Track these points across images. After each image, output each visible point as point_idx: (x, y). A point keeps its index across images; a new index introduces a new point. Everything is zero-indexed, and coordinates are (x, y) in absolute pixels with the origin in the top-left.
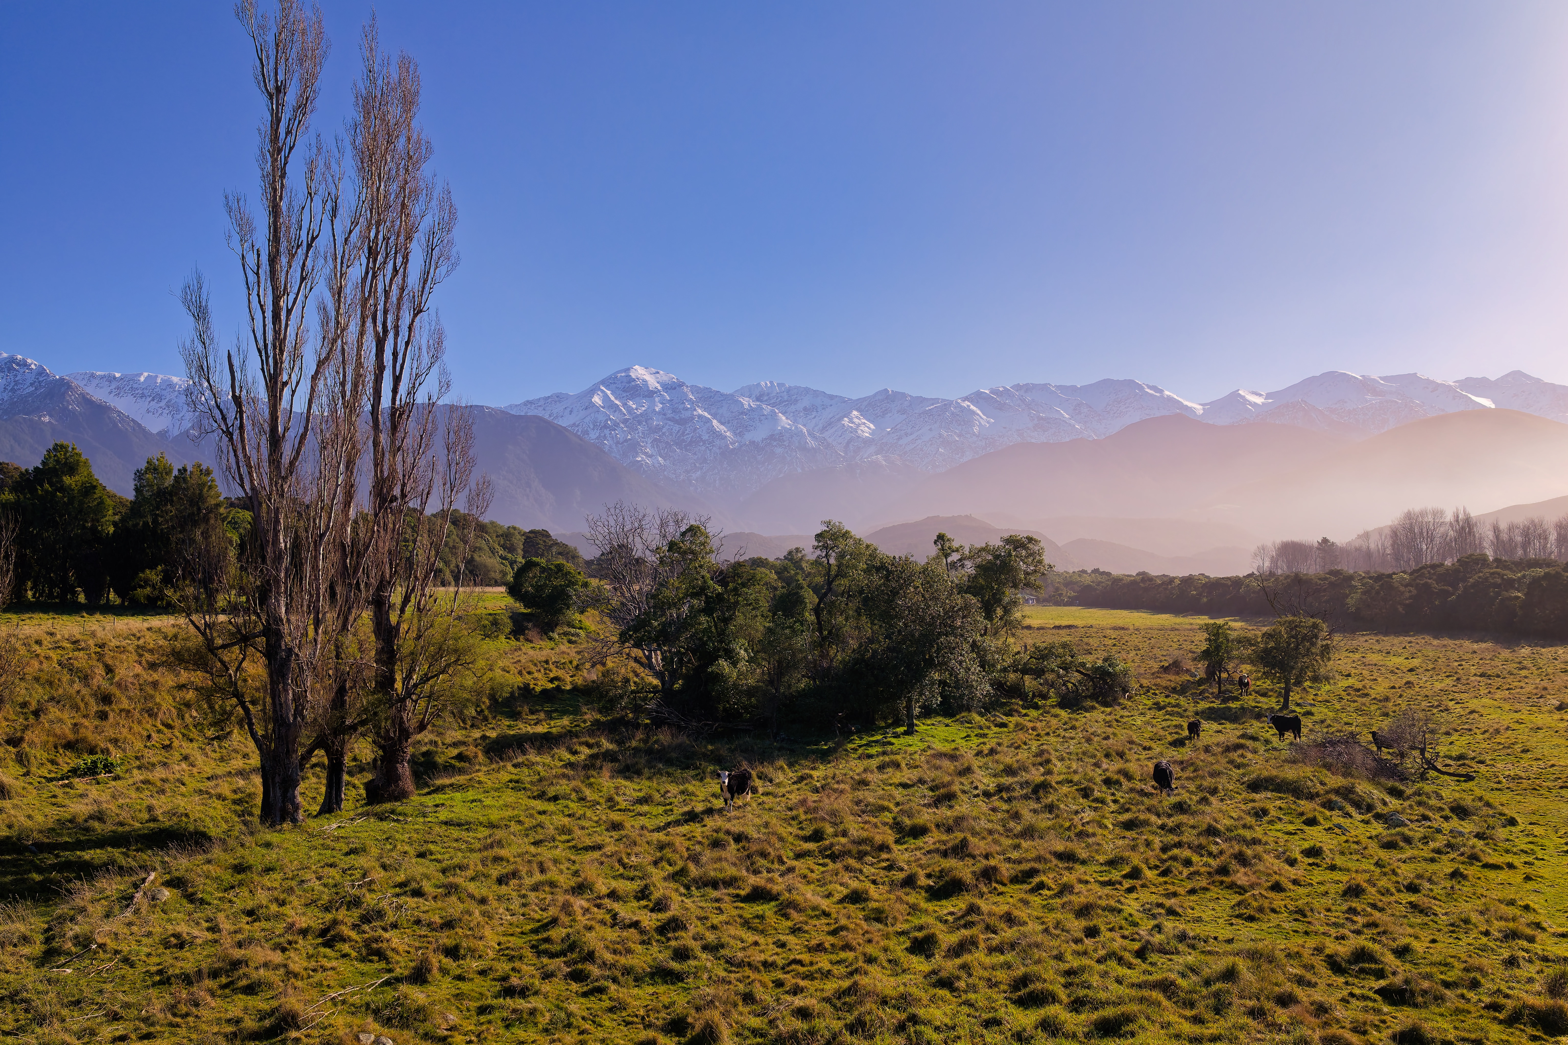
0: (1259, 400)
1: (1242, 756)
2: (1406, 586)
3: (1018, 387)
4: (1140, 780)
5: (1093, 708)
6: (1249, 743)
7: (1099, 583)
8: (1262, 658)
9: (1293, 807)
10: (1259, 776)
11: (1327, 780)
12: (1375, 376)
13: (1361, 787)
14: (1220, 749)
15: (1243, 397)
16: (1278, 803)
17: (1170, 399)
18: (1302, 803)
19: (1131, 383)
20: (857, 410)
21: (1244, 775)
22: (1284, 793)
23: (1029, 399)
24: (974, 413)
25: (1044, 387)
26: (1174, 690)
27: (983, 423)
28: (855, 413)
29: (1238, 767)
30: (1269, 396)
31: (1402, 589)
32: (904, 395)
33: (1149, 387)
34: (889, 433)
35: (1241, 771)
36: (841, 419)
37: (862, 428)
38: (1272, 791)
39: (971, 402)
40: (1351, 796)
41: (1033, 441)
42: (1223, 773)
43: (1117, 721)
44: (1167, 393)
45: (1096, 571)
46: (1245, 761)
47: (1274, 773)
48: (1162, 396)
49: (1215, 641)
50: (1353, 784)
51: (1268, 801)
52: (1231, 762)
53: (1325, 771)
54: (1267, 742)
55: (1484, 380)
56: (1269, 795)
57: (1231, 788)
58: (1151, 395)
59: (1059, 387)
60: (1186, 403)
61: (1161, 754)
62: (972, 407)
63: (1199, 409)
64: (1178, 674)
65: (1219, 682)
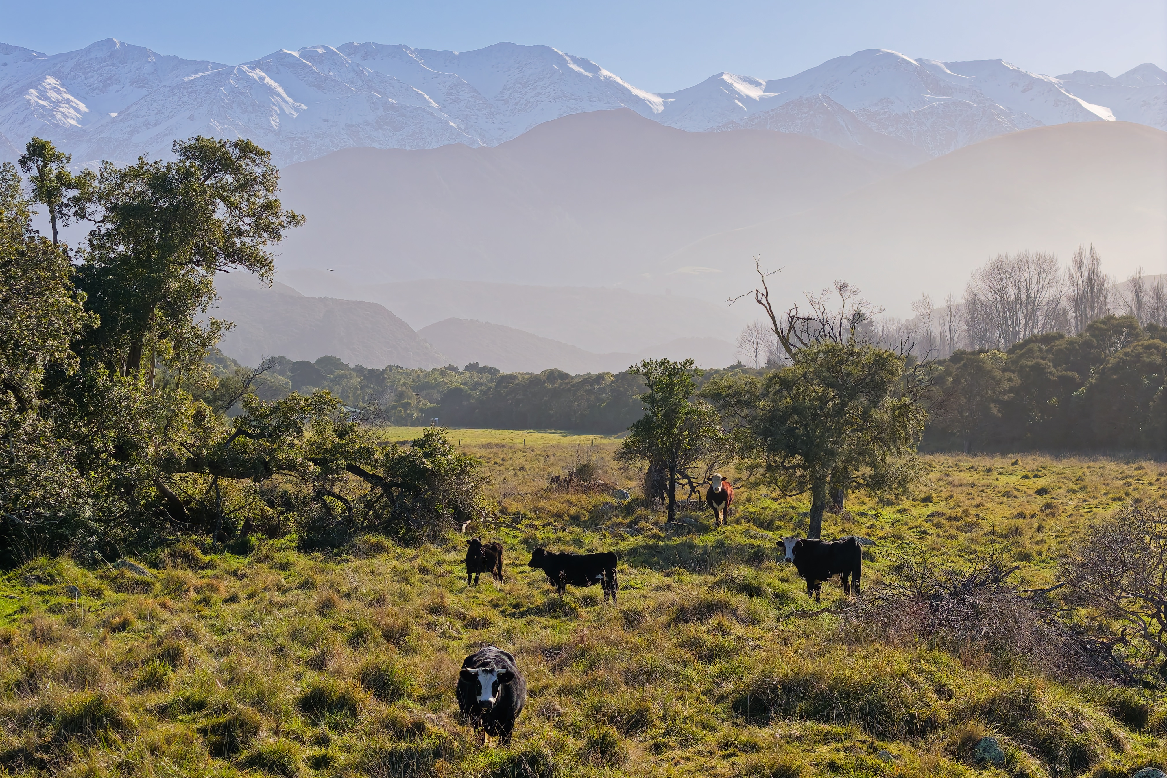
0: (755, 93)
1: (721, 630)
2: (1004, 370)
3: (350, 48)
4: (423, 700)
5: (379, 549)
6: (738, 600)
7: (476, 386)
8: (766, 433)
9: (871, 760)
10: (765, 677)
11: (952, 682)
12: (937, 61)
13: (1049, 698)
14: (664, 619)
15: (729, 86)
16: (825, 752)
17: (609, 83)
18: (893, 748)
19: (545, 52)
20: (55, 75)
21: (724, 676)
22: (841, 720)
23: (368, 70)
24: (271, 91)
25: (398, 51)
26: (575, 520)
27: (287, 110)
28: (51, 80)
29: (709, 657)
30: (770, 86)
31: (997, 374)
32: (143, 52)
33: (576, 61)
34: (114, 121)
35: (718, 666)
36: (24, 90)
37: (64, 108)
38: (806, 715)
39: (268, 71)
40: (1029, 724)
41: (376, 145)
42: (664, 673)
43: (423, 570)
44: (605, 72)
45: (472, 367)
46: (728, 642)
47: (810, 666)
48: (597, 78)
49: (664, 401)
50: (1029, 689)
51: (795, 748)
52: (691, 644)
53: (946, 658)
54: (781, 598)
55: (1101, 76)
56: (797, 728)
57: (688, 711)
58: (579, 74)
59: (422, 53)
60: (636, 92)
61: (509, 635)
62: (268, 80)
63: (656, 102)
64: (586, 490)
65: (672, 505)
